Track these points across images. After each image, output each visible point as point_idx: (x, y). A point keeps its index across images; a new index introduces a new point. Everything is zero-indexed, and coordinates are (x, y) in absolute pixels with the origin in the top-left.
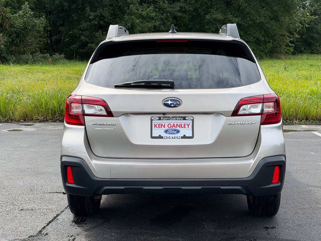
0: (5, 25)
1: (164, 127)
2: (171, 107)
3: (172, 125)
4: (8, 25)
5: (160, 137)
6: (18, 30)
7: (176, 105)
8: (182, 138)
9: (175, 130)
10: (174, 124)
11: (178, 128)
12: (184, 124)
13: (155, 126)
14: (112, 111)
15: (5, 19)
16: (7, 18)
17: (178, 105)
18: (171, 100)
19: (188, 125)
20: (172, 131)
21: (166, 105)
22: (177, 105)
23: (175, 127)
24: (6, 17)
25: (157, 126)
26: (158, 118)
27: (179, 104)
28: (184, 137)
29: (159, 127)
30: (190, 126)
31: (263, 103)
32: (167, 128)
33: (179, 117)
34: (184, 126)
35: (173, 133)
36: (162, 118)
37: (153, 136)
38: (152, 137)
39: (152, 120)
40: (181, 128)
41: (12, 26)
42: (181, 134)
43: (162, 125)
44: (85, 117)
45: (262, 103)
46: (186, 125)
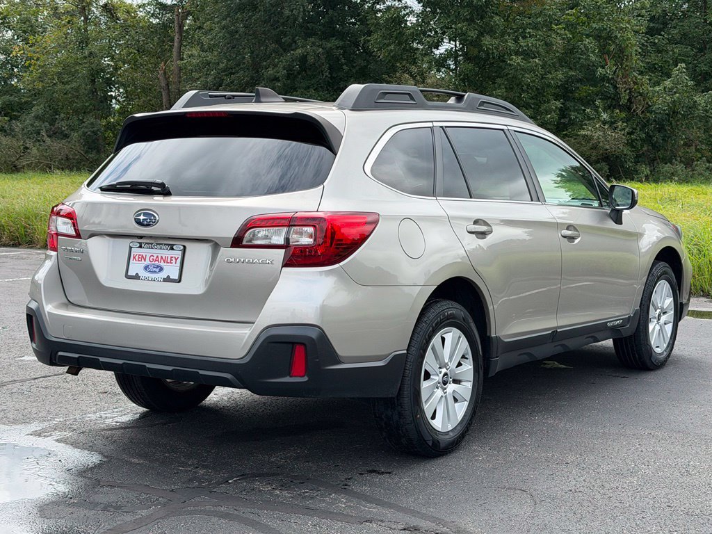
0: (635, 107)
1: (145, 260)
2: (144, 225)
3: (155, 258)
4: (641, 108)
5: (137, 277)
6: (658, 116)
8: (165, 280)
9: (158, 267)
10: (157, 257)
11: (162, 264)
12: (171, 257)
13: (134, 257)
14: (79, 228)
15: (637, 96)
16: (641, 94)
17: (153, 222)
18: (145, 215)
19: (176, 260)
20: (154, 267)
21: (139, 222)
22: (151, 223)
23: (158, 261)
24: (639, 92)
25: (137, 258)
26: (138, 245)
27: (154, 220)
28: (168, 280)
29: (139, 261)
30: (179, 261)
31: (290, 226)
32: (148, 262)
33: (165, 244)
34: (171, 260)
35: (155, 272)
36: (143, 245)
37: (129, 274)
38: (128, 276)
39: (131, 248)
40: (166, 264)
41: (648, 109)
42: (163, 275)
43: (142, 256)
44: (58, 237)
45: (288, 226)
46: (173, 259)
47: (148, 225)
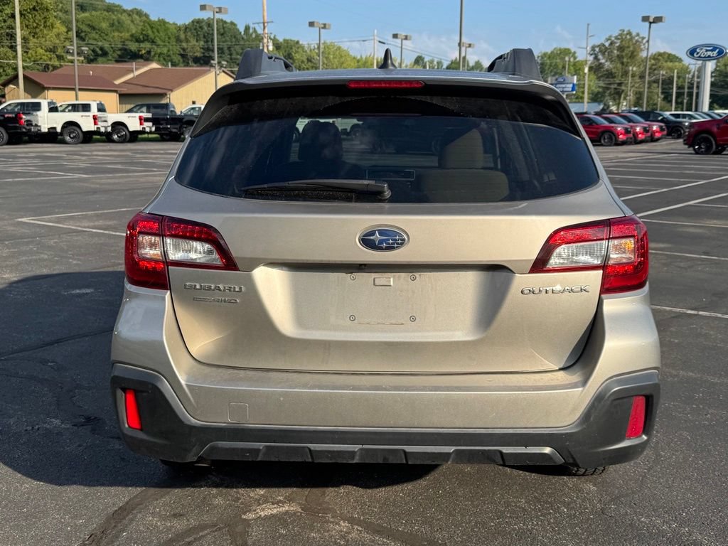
2: (381, 249)
7: (393, 244)
17: (398, 244)
18: (381, 233)
22: (396, 245)
27: (400, 241)
31: (609, 239)
44: (170, 267)
45: (606, 239)
47: (390, 248)
